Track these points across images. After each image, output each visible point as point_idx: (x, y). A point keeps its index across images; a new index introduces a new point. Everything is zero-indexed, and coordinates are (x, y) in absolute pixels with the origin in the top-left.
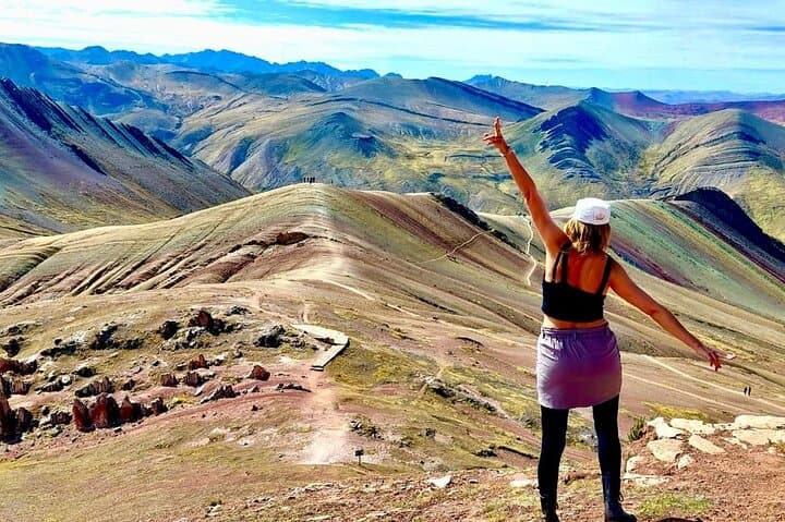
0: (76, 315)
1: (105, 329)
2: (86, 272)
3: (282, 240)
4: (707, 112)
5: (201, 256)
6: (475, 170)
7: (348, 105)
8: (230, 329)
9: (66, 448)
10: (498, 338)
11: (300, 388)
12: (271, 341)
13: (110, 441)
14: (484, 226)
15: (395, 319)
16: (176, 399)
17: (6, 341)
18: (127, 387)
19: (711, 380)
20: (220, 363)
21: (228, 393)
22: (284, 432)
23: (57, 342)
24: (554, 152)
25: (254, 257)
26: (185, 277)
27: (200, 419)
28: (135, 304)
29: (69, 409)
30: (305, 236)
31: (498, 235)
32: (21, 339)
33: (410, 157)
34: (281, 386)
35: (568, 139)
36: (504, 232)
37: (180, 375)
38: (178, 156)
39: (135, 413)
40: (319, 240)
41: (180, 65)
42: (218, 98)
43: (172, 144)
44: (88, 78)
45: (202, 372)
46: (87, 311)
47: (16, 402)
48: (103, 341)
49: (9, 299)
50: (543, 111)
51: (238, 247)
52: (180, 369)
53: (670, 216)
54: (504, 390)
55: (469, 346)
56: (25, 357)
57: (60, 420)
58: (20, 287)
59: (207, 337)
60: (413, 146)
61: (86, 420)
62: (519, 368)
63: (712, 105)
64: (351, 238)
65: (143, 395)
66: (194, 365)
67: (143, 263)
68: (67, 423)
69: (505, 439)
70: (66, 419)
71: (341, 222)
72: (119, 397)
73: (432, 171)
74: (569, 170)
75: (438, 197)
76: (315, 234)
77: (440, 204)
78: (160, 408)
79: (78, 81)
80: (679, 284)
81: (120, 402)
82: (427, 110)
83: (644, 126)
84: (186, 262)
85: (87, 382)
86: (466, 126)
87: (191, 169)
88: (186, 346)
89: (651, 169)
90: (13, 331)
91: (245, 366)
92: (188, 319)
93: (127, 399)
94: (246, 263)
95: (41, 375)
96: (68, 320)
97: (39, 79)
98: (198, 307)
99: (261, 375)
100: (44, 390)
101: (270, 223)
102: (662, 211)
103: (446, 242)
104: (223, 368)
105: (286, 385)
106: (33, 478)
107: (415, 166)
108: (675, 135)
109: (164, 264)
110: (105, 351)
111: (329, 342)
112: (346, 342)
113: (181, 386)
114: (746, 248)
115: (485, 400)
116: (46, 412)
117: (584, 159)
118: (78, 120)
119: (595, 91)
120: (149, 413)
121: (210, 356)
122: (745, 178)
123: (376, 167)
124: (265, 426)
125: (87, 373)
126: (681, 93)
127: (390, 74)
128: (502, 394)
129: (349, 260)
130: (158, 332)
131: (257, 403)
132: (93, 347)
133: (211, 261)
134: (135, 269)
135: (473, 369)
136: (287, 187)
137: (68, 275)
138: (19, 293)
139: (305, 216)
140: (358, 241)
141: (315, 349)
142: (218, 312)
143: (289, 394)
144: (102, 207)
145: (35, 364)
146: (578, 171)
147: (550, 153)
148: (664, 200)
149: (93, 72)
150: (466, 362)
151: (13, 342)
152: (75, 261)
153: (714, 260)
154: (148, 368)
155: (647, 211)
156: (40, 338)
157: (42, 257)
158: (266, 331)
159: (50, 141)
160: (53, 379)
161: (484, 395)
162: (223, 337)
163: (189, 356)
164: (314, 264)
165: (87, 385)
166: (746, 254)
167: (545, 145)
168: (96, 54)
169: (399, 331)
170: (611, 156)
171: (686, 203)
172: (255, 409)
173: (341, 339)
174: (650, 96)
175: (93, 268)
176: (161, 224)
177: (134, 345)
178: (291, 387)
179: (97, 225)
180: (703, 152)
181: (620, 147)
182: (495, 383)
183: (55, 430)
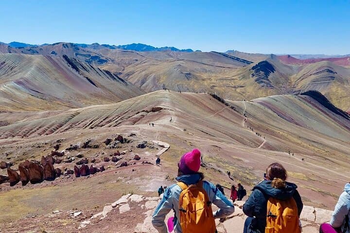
0: (79, 136)
1: (87, 141)
2: (88, 121)
3: (154, 110)
4: (315, 62)
5: (126, 116)
6: (227, 84)
7: (182, 62)
8: (129, 142)
9: (71, 183)
10: (229, 146)
11: (150, 163)
12: (142, 146)
13: (85, 180)
14: (227, 105)
15: (189, 138)
16: (109, 166)
17: (55, 145)
18: (93, 162)
19: (310, 162)
20: (124, 153)
21: (125, 165)
22: (142, 179)
23: (71, 145)
24: (257, 77)
25: (144, 116)
26: (121, 123)
27: (115, 173)
28: (99, 132)
29: (72, 169)
30: (161, 109)
31: (232, 108)
32: (60, 144)
33: (203, 80)
34: (143, 162)
35: (262, 73)
36: (235, 107)
37: (111, 158)
38: (123, 81)
39: (94, 171)
40: (166, 110)
41: (124, 49)
42: (137, 60)
43: (121, 77)
44: (93, 55)
45: (118, 157)
46: (83, 135)
47: (56, 166)
48: (86, 145)
49: (63, 130)
50: (252, 63)
51: (139, 112)
52: (111, 156)
53: (298, 101)
54: (227, 165)
55: (216, 148)
56: (61, 151)
57: (70, 172)
58: (67, 126)
59: (120, 145)
60: (205, 76)
61: (78, 173)
62: (234, 157)
63: (317, 60)
64: (177, 109)
65: (98, 165)
66: (116, 154)
67: (107, 118)
68: (72, 174)
69: (224, 183)
70: (72, 172)
71: (174, 104)
72: (89, 165)
73: (212, 85)
74: (262, 84)
75: (210, 94)
76: (165, 108)
77: (211, 97)
78: (103, 169)
79: (90, 55)
80: (301, 126)
81: (89, 167)
82: (210, 63)
83: (291, 68)
84: (121, 118)
85: (80, 159)
86: (224, 68)
87: (127, 85)
88: (113, 147)
89: (294, 83)
90: (58, 141)
91: (133, 155)
92: (114, 138)
93: (92, 166)
94: (141, 118)
95: (65, 157)
96: (76, 137)
97: (76, 54)
98: (118, 134)
99: (137, 158)
100: (66, 162)
101: (150, 104)
102: (295, 99)
103: (213, 111)
104: (125, 155)
105: (145, 162)
106: (56, 193)
107: (205, 83)
108: (303, 70)
109: (114, 118)
110: (87, 149)
111: (163, 146)
112: (169, 146)
113: (111, 162)
114: (328, 113)
115: (219, 169)
116: (66, 170)
117: (268, 80)
118: (88, 69)
119: (272, 55)
120: (99, 171)
121: (121, 151)
122: (329, 86)
123: (191, 84)
124: (136, 176)
125: (80, 156)
126: (305, 55)
127: (197, 51)
128: (226, 167)
129: (176, 117)
130: (104, 142)
131: (134, 168)
132: (83, 147)
133: (129, 117)
134: (104, 120)
135: (217, 157)
136: (156, 91)
137: (82, 122)
138: (66, 128)
139: (162, 101)
140: (180, 110)
141: (157, 149)
142: (125, 136)
143: (146, 165)
144: (96, 99)
145: (63, 153)
146: (265, 84)
147: (255, 78)
148: (297, 95)
149: (94, 52)
150: (214, 154)
151: (57, 145)
152: (85, 117)
153: (315, 117)
154: (100, 155)
155: (290, 99)
156: (66, 144)
157: (73, 116)
158: (141, 142)
159: (79, 76)
160: (69, 158)
161: (219, 167)
162: (126, 144)
163: (115, 151)
164: (164, 118)
165: (80, 161)
166: (328, 115)
167: (253, 75)
168: (96, 46)
169: (190, 143)
170: (278, 78)
171: (304, 96)
172: (133, 170)
173: (167, 145)
174: (293, 57)
175: (90, 119)
176: (113, 104)
177: (97, 147)
178: (147, 163)
179: (94, 105)
180: (313, 77)
181: (282, 75)
182: (224, 162)
183: (68, 176)
